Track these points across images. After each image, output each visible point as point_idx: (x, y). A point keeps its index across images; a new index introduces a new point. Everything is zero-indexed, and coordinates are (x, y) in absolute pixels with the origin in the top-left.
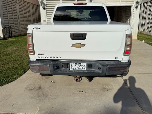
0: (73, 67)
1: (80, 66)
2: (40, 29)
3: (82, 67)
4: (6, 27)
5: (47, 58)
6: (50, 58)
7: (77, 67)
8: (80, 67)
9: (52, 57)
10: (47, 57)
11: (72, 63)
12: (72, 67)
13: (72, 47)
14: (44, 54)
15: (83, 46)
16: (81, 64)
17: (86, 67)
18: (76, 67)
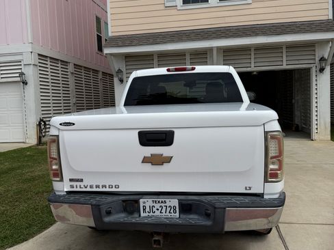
0: (148, 209)
1: (164, 208)
2: (74, 124)
3: (168, 209)
4: (44, 120)
5: (88, 189)
6: (95, 189)
7: (158, 210)
8: (164, 211)
9: (101, 187)
10: (89, 187)
11: (145, 200)
12: (144, 210)
13: (142, 162)
14: (82, 180)
15: (169, 160)
16: (165, 202)
17: (177, 210)
18: (154, 209)
